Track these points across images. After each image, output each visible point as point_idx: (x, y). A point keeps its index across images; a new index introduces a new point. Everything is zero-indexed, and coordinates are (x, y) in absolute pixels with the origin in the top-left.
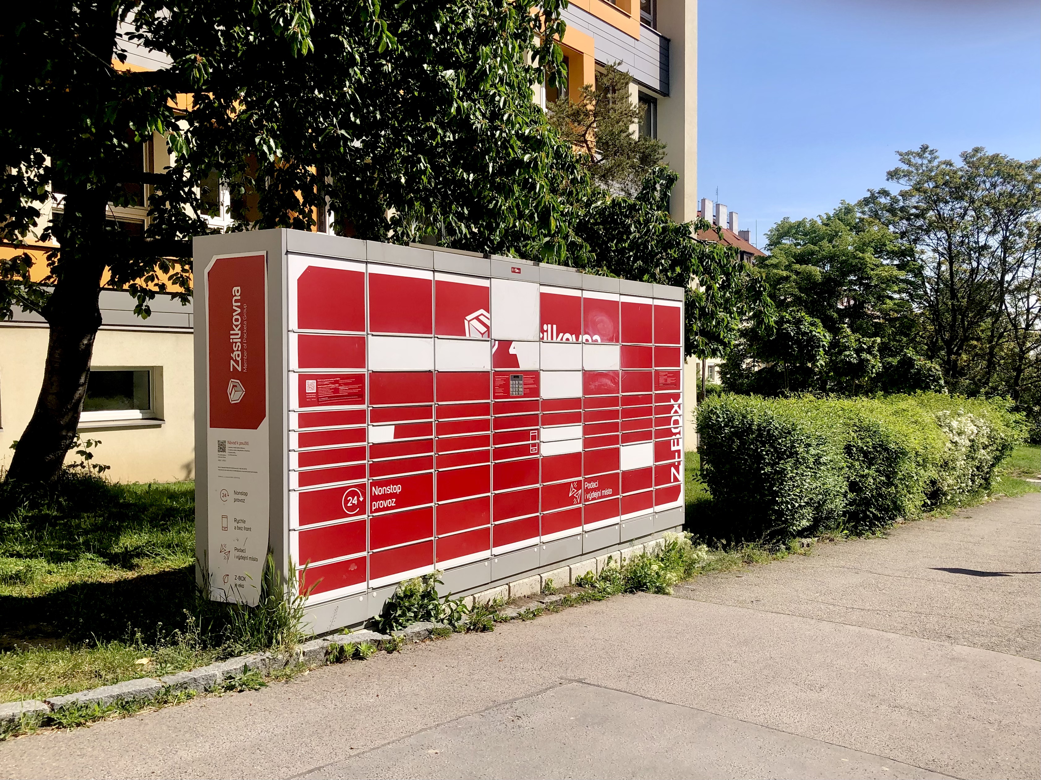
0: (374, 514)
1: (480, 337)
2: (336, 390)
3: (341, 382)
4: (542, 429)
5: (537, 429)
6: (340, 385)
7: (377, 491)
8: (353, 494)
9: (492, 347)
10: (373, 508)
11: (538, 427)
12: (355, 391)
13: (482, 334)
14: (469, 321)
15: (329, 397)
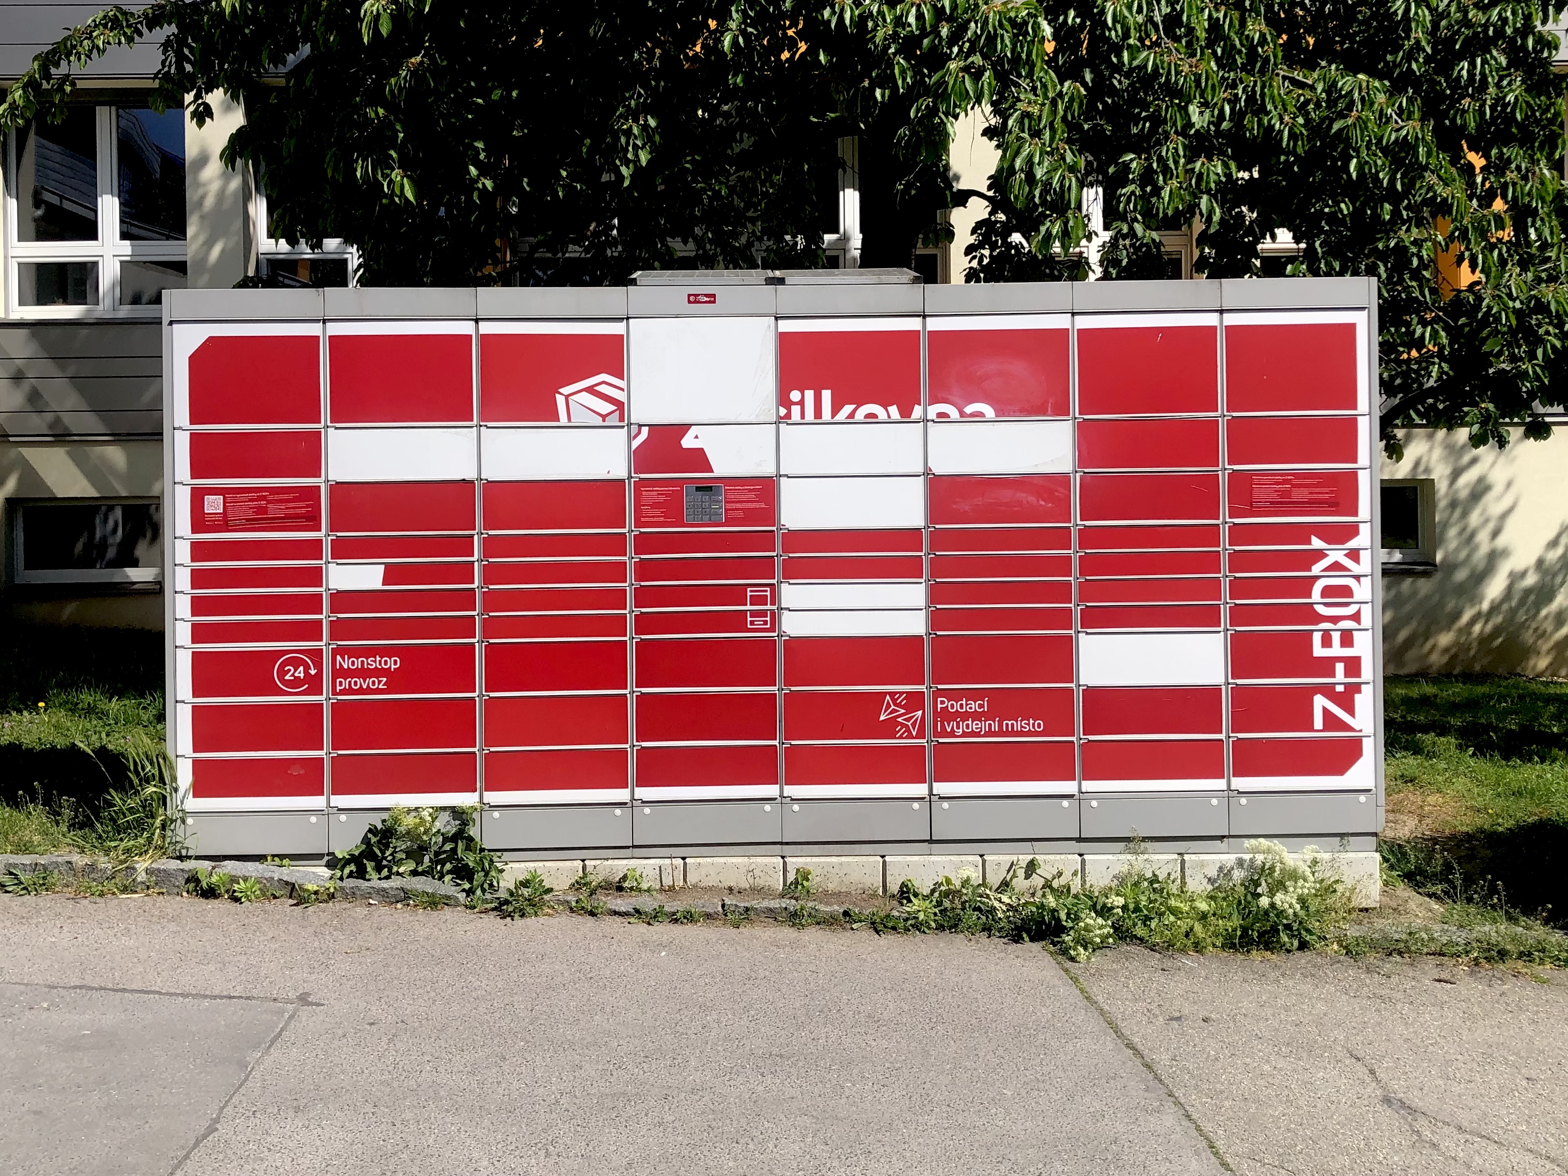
0: (340, 697)
1: (598, 421)
2: (262, 510)
3: (271, 498)
4: (784, 587)
5: (771, 586)
6: (269, 502)
7: (346, 663)
8: (296, 663)
9: (630, 439)
10: (338, 688)
11: (774, 581)
12: (298, 511)
13: (604, 417)
14: (567, 397)
15: (247, 520)
